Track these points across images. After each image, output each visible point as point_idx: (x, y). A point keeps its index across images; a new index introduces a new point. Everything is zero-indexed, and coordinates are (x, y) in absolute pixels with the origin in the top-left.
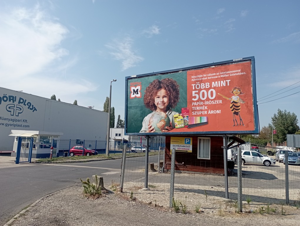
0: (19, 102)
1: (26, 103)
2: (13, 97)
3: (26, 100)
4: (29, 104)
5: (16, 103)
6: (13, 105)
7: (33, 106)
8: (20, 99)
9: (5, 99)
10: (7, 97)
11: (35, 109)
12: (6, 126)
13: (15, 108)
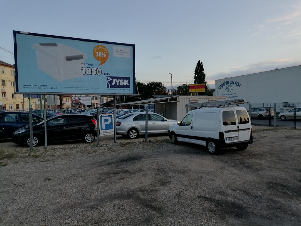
0: (231, 84)
1: (234, 83)
2: (227, 82)
3: (234, 81)
4: (236, 83)
5: (229, 84)
7: (239, 83)
8: (231, 81)
9: (224, 84)
10: (225, 83)
11: (241, 85)
13: (229, 88)
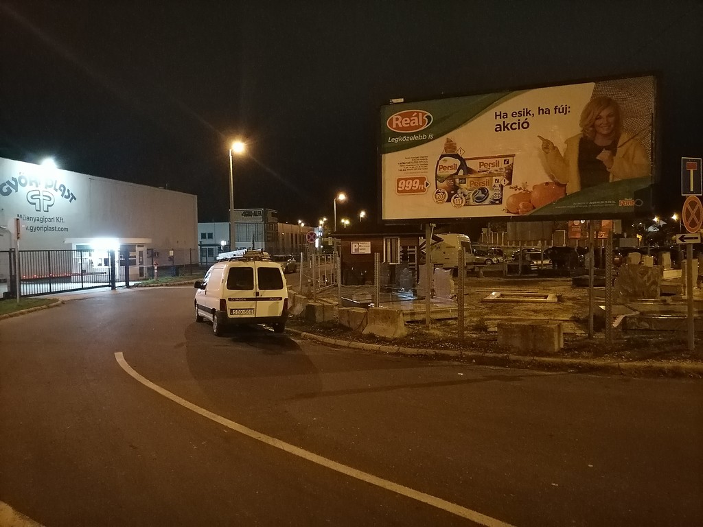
1: (57, 187)
3: (56, 182)
5: (42, 187)
6: (37, 193)
9: (23, 181)
10: (25, 178)
11: (73, 197)
12: (32, 231)
13: (41, 197)
